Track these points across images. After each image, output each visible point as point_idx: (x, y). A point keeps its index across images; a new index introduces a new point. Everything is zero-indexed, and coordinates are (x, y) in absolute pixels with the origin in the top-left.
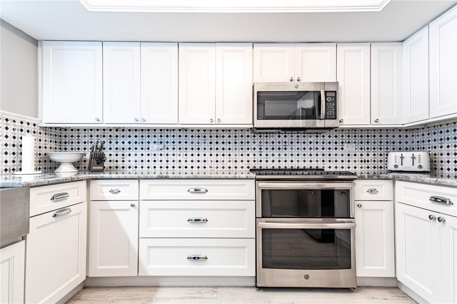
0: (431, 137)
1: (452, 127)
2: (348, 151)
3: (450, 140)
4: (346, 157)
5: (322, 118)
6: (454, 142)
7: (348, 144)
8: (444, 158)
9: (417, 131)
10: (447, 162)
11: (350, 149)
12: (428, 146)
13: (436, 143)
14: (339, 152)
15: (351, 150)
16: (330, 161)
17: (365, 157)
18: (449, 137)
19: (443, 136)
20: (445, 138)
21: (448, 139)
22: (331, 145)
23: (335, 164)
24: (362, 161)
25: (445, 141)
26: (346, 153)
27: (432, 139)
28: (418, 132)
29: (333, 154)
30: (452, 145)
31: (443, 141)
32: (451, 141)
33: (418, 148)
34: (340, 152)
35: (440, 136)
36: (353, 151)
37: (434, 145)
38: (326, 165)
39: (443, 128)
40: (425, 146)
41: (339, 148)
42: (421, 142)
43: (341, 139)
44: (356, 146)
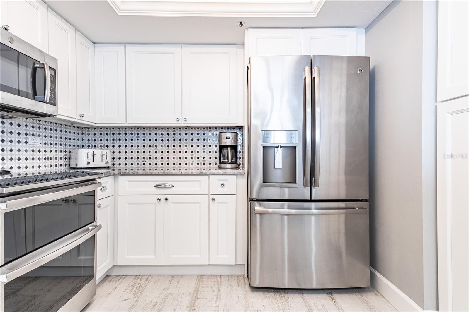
0: (103, 137)
1: (124, 131)
2: (32, 146)
3: (121, 141)
4: (30, 154)
5: (46, 100)
6: (125, 143)
7: (33, 137)
8: (116, 155)
9: (87, 129)
10: (119, 158)
11: (35, 143)
12: (100, 145)
13: (108, 143)
14: (22, 146)
15: (36, 145)
16: (11, 159)
17: (48, 155)
18: (121, 139)
19: (115, 137)
20: (117, 139)
21: (120, 140)
22: (13, 137)
23: (18, 163)
24: (45, 159)
25: (117, 141)
26: (30, 148)
27: (104, 139)
28: (89, 131)
29: (15, 149)
30: (123, 145)
31: (115, 141)
32: (123, 142)
33: (89, 146)
34: (24, 146)
35: (112, 137)
36: (38, 146)
37: (106, 144)
38: (6, 165)
39: (115, 131)
40: (97, 144)
41: (23, 141)
42: (92, 141)
43: (25, 130)
44: (41, 140)
